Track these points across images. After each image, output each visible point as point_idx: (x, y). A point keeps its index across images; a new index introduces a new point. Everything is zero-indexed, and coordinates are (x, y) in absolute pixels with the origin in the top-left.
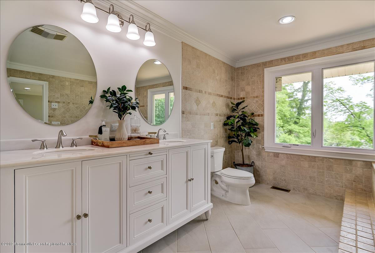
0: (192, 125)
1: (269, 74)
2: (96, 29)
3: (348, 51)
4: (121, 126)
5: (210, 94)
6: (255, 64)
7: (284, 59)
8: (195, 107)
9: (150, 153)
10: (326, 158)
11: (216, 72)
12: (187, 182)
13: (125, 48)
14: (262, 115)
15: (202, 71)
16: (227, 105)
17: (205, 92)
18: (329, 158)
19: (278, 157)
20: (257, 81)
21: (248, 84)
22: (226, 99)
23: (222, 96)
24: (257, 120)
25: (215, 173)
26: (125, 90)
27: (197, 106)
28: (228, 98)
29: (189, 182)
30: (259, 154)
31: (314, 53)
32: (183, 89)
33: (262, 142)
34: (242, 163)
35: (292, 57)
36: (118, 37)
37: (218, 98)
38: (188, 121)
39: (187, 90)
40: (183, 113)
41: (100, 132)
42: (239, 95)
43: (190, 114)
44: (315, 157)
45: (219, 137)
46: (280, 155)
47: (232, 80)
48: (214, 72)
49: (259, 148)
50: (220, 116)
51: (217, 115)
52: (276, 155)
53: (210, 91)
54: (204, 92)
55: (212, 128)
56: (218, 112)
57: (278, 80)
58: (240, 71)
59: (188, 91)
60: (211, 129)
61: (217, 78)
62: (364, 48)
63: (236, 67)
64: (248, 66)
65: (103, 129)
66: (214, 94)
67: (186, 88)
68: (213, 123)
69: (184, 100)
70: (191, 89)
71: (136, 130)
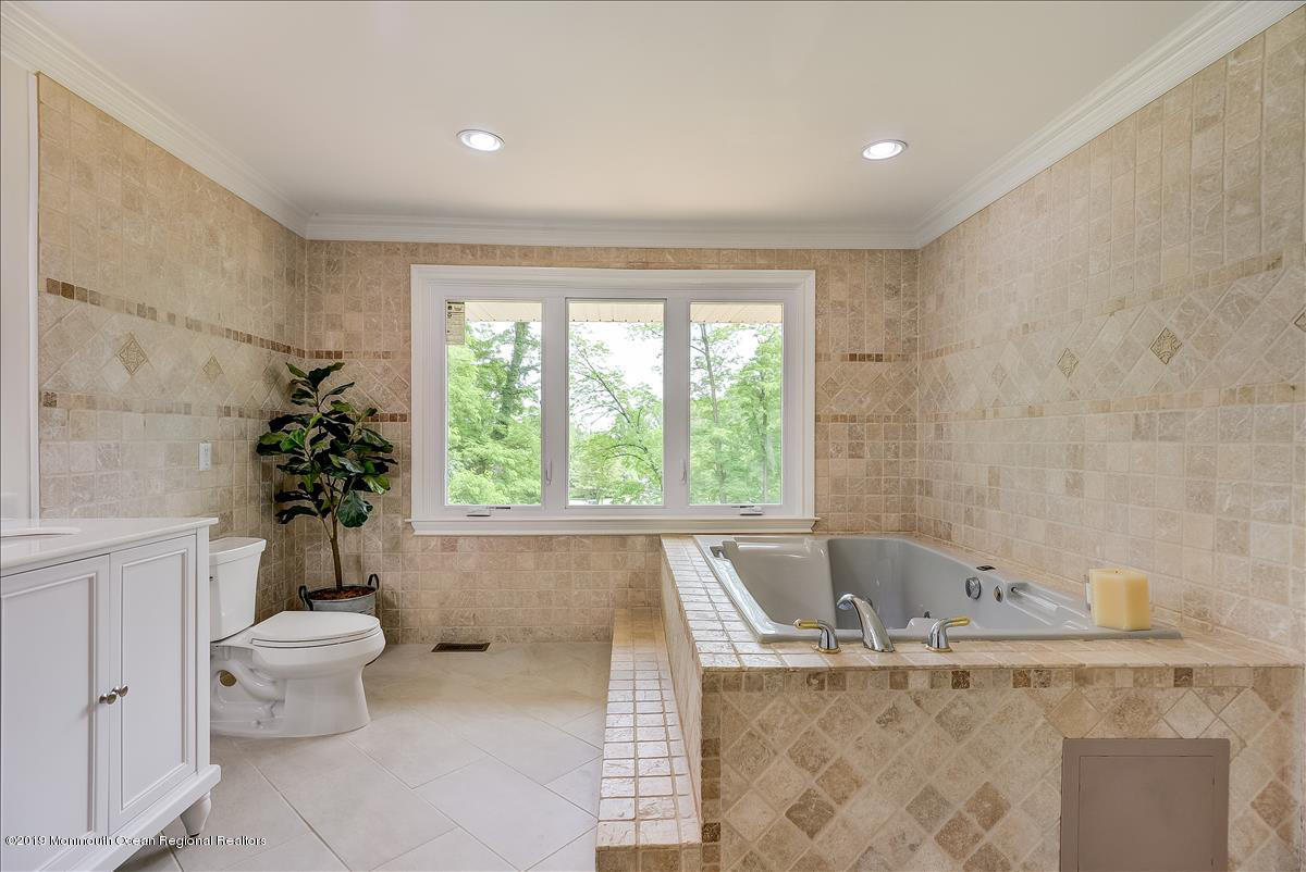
0: (101, 456)
1: (427, 284)
3: (618, 265)
5: (193, 325)
6: (379, 244)
7: (472, 247)
8: (115, 378)
10: (574, 536)
12: (90, 710)
14: (404, 418)
15: (153, 228)
16: (273, 377)
17: (172, 317)
18: (581, 536)
19: (454, 549)
20: (388, 303)
21: (356, 307)
22: (265, 350)
23: (249, 339)
24: (388, 432)
25: (222, 644)
27: (130, 372)
28: (275, 346)
29: (105, 710)
30: (394, 546)
31: (549, 251)
32: (49, 291)
33: (403, 505)
34: (333, 585)
35: (494, 247)
37: (230, 343)
38: (77, 436)
39: (72, 297)
40: (47, 400)
42: (318, 341)
43: (91, 403)
44: (551, 537)
45: (236, 497)
46: (461, 541)
47: (293, 282)
48: (213, 237)
49: (394, 527)
50: (240, 416)
51: (228, 412)
52: (450, 543)
53: (192, 313)
54: (162, 315)
55: (205, 462)
56: (231, 402)
57: (453, 307)
58: (324, 256)
59: (74, 306)
60: (202, 467)
61: (227, 265)
63: (307, 237)
64: (354, 243)
66: (213, 330)
67: (67, 291)
68: (209, 445)
69: (53, 344)
70: (86, 296)
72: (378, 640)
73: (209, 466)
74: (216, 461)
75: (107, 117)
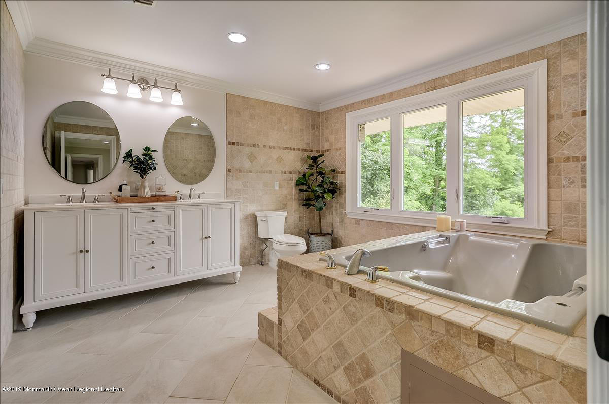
0: (243, 185)
1: (350, 119)
2: (121, 97)
3: (421, 92)
4: (143, 185)
5: (272, 147)
6: (337, 108)
7: (364, 101)
8: (247, 164)
9: (153, 209)
10: (402, 224)
11: (283, 120)
12: (202, 239)
13: (153, 110)
14: (344, 172)
15: (259, 123)
16: (303, 161)
17: (265, 146)
18: (405, 224)
19: (359, 224)
20: (340, 130)
21: (332, 133)
22: (301, 152)
23: (294, 149)
24: (339, 179)
26: (149, 151)
27: (251, 162)
28: (305, 150)
29: (205, 240)
30: (342, 221)
31: (391, 94)
32: (229, 145)
33: (343, 206)
34: (319, 232)
35: (372, 99)
36: (145, 101)
37: (286, 152)
38: (236, 180)
40: (229, 171)
41: (120, 189)
42: (323, 147)
43: (240, 171)
44: (392, 224)
45: (289, 198)
46: (361, 221)
47: (314, 128)
48: (280, 121)
49: (342, 214)
50: (290, 173)
51: (285, 172)
52: (358, 222)
53: (271, 144)
54: (261, 146)
55: (276, 187)
56: (287, 169)
57: (360, 127)
58: (324, 117)
59: (235, 147)
60: (275, 189)
61: (285, 128)
62: (435, 88)
63: (320, 111)
64: (332, 110)
65: (123, 187)
66: (279, 148)
67: (234, 144)
68: (278, 182)
69: (230, 157)
70: (241, 144)
71: (159, 189)
72: (304, 247)
73: (278, 189)
74: (280, 186)
75: (244, 97)
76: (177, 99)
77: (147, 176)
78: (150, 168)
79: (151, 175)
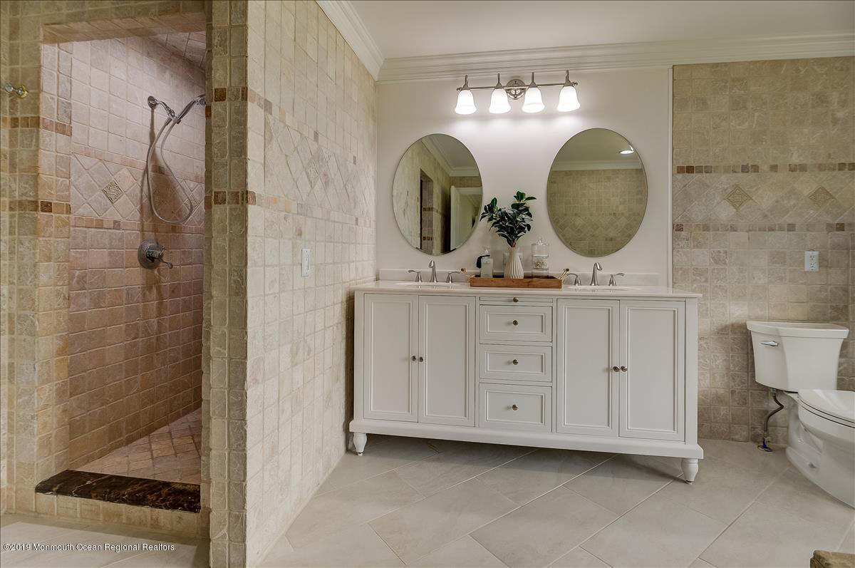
0: (713, 258)
4: (511, 256)
5: (797, 169)
8: (725, 212)
11: (835, 96)
12: (608, 370)
15: (756, 114)
17: (774, 168)
26: (522, 199)
27: (736, 207)
29: (615, 374)
32: (678, 173)
37: (844, 175)
38: (697, 246)
39: (692, 172)
41: (479, 265)
43: (706, 228)
48: (821, 99)
51: (840, 227)
53: (795, 160)
54: (765, 168)
55: (810, 265)
56: (846, 218)
59: (695, 177)
60: (807, 267)
61: (840, 115)
65: (483, 260)
66: (821, 168)
67: (690, 170)
68: (816, 253)
69: (682, 198)
70: (708, 170)
71: (539, 264)
73: (816, 268)
74: (823, 262)
75: (717, 65)
76: (569, 99)
77: (519, 242)
78: (522, 229)
79: (524, 239)
